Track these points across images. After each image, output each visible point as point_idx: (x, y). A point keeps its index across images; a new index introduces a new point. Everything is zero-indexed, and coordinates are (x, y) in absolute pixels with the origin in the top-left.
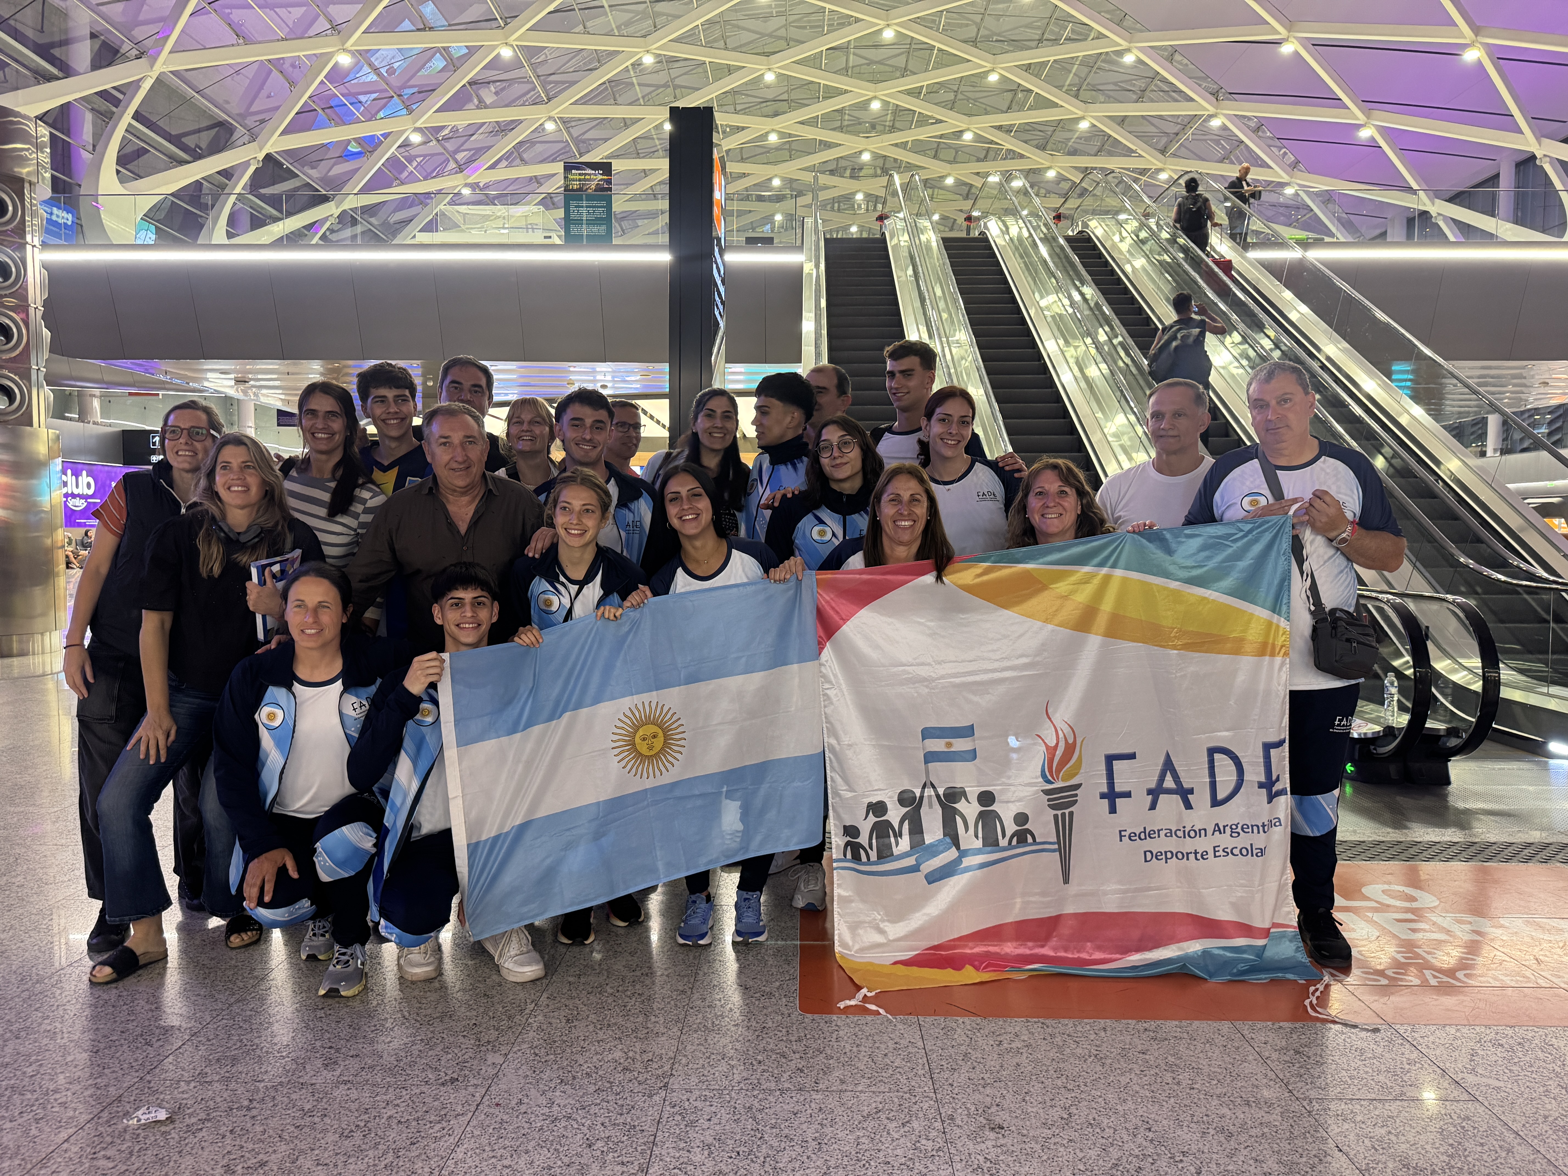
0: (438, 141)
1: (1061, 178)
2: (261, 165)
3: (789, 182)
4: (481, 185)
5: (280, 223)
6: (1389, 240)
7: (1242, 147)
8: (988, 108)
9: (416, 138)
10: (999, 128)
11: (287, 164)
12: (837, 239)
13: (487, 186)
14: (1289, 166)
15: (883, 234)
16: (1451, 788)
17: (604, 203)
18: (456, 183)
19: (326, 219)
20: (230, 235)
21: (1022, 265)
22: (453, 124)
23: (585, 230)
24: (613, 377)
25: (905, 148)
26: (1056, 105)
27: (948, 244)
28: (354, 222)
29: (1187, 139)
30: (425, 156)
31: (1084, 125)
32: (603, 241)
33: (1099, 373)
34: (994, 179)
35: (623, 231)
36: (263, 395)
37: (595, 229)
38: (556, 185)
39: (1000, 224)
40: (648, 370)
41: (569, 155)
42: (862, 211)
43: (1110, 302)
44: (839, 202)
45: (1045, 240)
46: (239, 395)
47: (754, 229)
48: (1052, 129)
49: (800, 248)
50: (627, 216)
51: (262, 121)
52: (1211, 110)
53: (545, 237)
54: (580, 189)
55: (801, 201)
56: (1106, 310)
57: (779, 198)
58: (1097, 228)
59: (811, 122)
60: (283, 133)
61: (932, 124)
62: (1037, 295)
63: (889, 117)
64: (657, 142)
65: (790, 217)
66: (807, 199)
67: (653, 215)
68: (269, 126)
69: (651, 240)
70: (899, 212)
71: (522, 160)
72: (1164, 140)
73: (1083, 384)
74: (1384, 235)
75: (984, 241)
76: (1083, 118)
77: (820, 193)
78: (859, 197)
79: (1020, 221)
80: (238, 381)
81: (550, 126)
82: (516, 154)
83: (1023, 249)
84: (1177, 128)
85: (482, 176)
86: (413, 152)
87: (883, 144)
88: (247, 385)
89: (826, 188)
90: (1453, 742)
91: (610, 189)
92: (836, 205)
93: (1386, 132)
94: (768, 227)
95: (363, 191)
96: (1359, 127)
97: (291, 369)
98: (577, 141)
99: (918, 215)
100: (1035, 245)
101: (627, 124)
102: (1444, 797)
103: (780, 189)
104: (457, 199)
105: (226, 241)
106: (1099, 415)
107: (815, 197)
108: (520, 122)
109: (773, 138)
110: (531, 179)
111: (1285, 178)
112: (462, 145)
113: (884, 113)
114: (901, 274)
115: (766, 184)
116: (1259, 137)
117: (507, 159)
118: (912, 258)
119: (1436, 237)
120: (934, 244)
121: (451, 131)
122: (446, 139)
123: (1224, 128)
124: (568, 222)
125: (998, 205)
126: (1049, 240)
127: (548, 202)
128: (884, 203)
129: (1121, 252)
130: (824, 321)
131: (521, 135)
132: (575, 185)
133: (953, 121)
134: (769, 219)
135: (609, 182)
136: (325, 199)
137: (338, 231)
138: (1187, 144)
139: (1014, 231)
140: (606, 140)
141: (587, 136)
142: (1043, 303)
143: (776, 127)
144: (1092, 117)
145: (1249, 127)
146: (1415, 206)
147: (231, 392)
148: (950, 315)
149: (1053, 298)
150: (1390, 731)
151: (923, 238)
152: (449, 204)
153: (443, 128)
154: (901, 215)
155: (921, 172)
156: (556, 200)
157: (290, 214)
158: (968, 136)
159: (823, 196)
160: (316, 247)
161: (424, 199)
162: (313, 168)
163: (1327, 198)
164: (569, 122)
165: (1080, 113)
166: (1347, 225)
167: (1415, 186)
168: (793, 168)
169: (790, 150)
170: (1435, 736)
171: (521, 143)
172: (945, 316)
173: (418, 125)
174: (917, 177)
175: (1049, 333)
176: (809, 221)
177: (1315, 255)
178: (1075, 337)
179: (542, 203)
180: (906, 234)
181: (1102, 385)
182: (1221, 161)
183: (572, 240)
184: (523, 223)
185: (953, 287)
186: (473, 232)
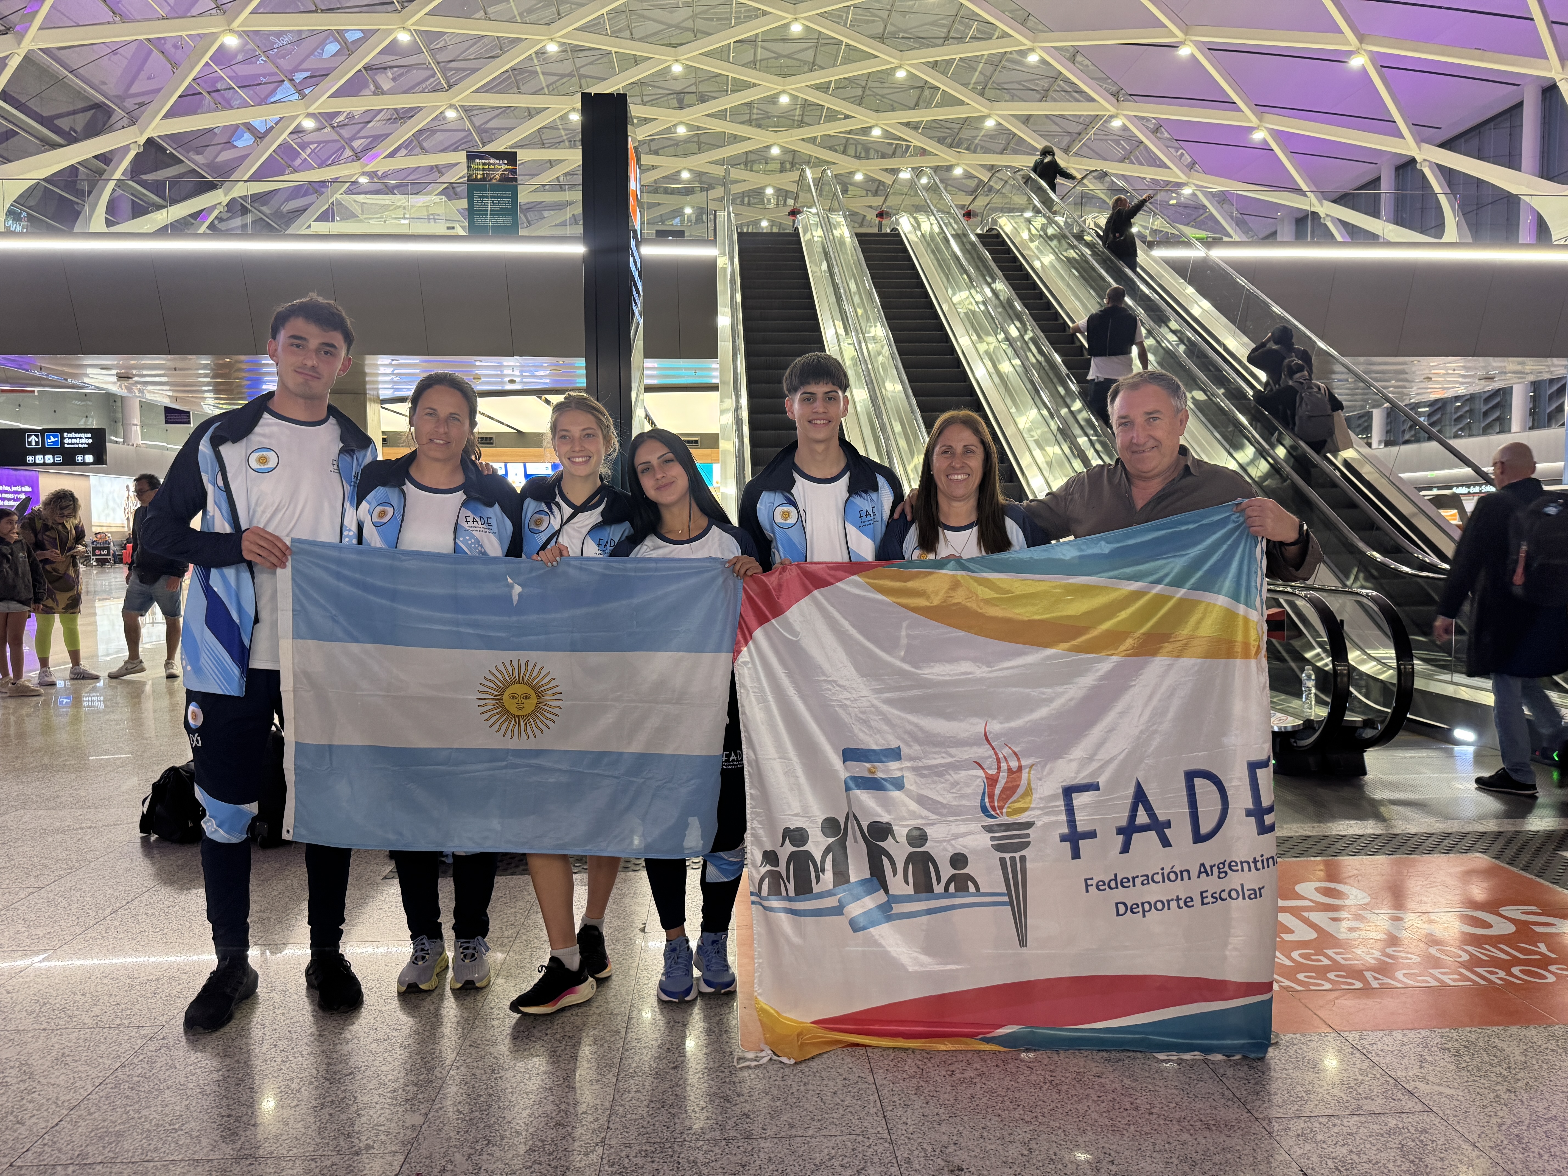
0: (333, 127)
1: (968, 176)
2: (142, 149)
3: (699, 175)
4: (380, 174)
5: (164, 211)
6: (1279, 239)
7: (1141, 147)
8: (895, 105)
9: (309, 124)
10: (907, 124)
11: (170, 150)
12: (747, 233)
13: (385, 175)
14: (1187, 166)
15: (797, 228)
16: (1367, 778)
17: (509, 194)
18: (353, 172)
19: (214, 207)
20: (109, 223)
21: (935, 262)
22: (348, 110)
23: (489, 221)
24: (521, 372)
25: (814, 143)
26: (962, 103)
27: (863, 239)
28: (244, 211)
29: (1089, 139)
30: (319, 143)
31: (990, 123)
32: (509, 232)
33: (1011, 369)
34: (905, 175)
35: (529, 222)
36: (149, 392)
37: (500, 220)
38: (459, 174)
39: (912, 220)
40: (558, 365)
41: (471, 144)
42: (772, 206)
43: (1021, 298)
44: (749, 196)
45: (956, 236)
46: (123, 392)
47: (663, 223)
48: (958, 126)
49: (713, 242)
50: (532, 207)
51: (142, 105)
52: (1112, 110)
53: (448, 228)
54: (484, 179)
55: (712, 194)
56: (1018, 306)
57: (688, 191)
58: (1006, 225)
59: (721, 115)
60: (165, 117)
61: (840, 119)
62: (950, 292)
63: (798, 112)
64: (563, 133)
65: (701, 212)
66: (718, 192)
67: (560, 206)
68: (150, 109)
69: (558, 232)
70: (810, 207)
71: (422, 148)
72: (1067, 140)
73: (996, 379)
74: (1274, 234)
75: (895, 237)
76: (988, 116)
77: (732, 187)
78: (769, 191)
79: (932, 218)
80: (121, 377)
81: (451, 114)
82: (415, 142)
83: (936, 245)
84: (1080, 128)
85: (381, 165)
86: (307, 139)
87: (793, 138)
88: (130, 381)
89: (737, 182)
90: (1369, 733)
91: (516, 180)
92: (746, 199)
93: (1279, 135)
94: (678, 220)
95: (252, 178)
96: (1252, 129)
97: (179, 365)
98: (481, 131)
99: (831, 210)
100: (947, 241)
101: (531, 113)
102: (1360, 788)
103: (689, 182)
104: (354, 188)
105: (105, 229)
106: (1013, 410)
107: (727, 191)
108: (419, 109)
109: (681, 130)
110: (432, 168)
111: (1183, 178)
112: (359, 132)
113: (794, 107)
114: (816, 269)
115: (674, 177)
116: (1159, 138)
117: (406, 148)
118: (826, 253)
119: (1325, 237)
120: (848, 240)
121: (347, 118)
122: (342, 126)
123: (1125, 128)
124: (472, 212)
125: (908, 201)
126: (961, 237)
127: (450, 192)
128: (796, 198)
129: (1030, 249)
130: (740, 316)
131: (421, 122)
132: (479, 175)
133: (862, 117)
134: (679, 212)
135: (514, 172)
136: (211, 186)
137: (227, 219)
138: (1089, 143)
139: (926, 227)
140: (510, 130)
141: (490, 125)
142: (956, 299)
143: (685, 120)
144: (998, 115)
145: (1147, 128)
146: (1307, 208)
147: (114, 389)
148: (866, 311)
149: (964, 294)
150: (1309, 725)
151: (837, 233)
152: (346, 192)
153: (337, 114)
154: (814, 210)
155: (832, 167)
156: (458, 190)
157: (174, 201)
158: (876, 132)
159: (735, 189)
160: (204, 236)
161: (318, 187)
162: (198, 153)
163: (1222, 198)
164: (471, 110)
165: (986, 111)
166: (1240, 224)
167: (1304, 187)
168: (701, 161)
169: (699, 143)
170: (1352, 728)
171: (420, 131)
172: (860, 311)
173: (311, 110)
174: (829, 172)
175: (963, 331)
176: (722, 215)
177: (1218, 254)
178: (988, 334)
179: (444, 192)
180: (819, 229)
181: (1015, 381)
182: (1122, 161)
183: (476, 231)
184: (424, 214)
185: (868, 283)
186: (372, 222)
